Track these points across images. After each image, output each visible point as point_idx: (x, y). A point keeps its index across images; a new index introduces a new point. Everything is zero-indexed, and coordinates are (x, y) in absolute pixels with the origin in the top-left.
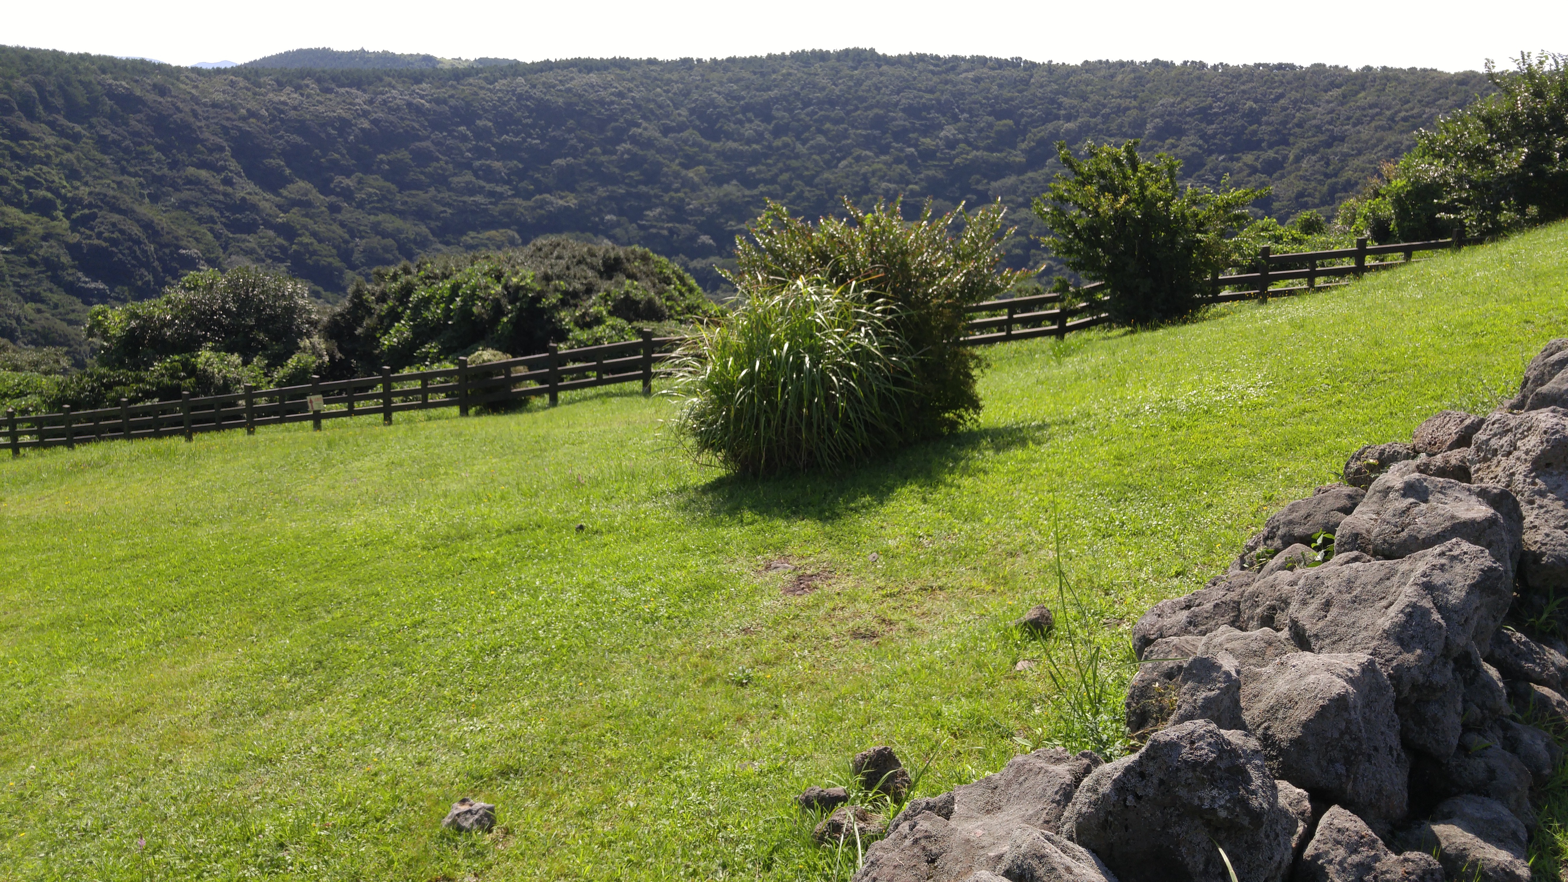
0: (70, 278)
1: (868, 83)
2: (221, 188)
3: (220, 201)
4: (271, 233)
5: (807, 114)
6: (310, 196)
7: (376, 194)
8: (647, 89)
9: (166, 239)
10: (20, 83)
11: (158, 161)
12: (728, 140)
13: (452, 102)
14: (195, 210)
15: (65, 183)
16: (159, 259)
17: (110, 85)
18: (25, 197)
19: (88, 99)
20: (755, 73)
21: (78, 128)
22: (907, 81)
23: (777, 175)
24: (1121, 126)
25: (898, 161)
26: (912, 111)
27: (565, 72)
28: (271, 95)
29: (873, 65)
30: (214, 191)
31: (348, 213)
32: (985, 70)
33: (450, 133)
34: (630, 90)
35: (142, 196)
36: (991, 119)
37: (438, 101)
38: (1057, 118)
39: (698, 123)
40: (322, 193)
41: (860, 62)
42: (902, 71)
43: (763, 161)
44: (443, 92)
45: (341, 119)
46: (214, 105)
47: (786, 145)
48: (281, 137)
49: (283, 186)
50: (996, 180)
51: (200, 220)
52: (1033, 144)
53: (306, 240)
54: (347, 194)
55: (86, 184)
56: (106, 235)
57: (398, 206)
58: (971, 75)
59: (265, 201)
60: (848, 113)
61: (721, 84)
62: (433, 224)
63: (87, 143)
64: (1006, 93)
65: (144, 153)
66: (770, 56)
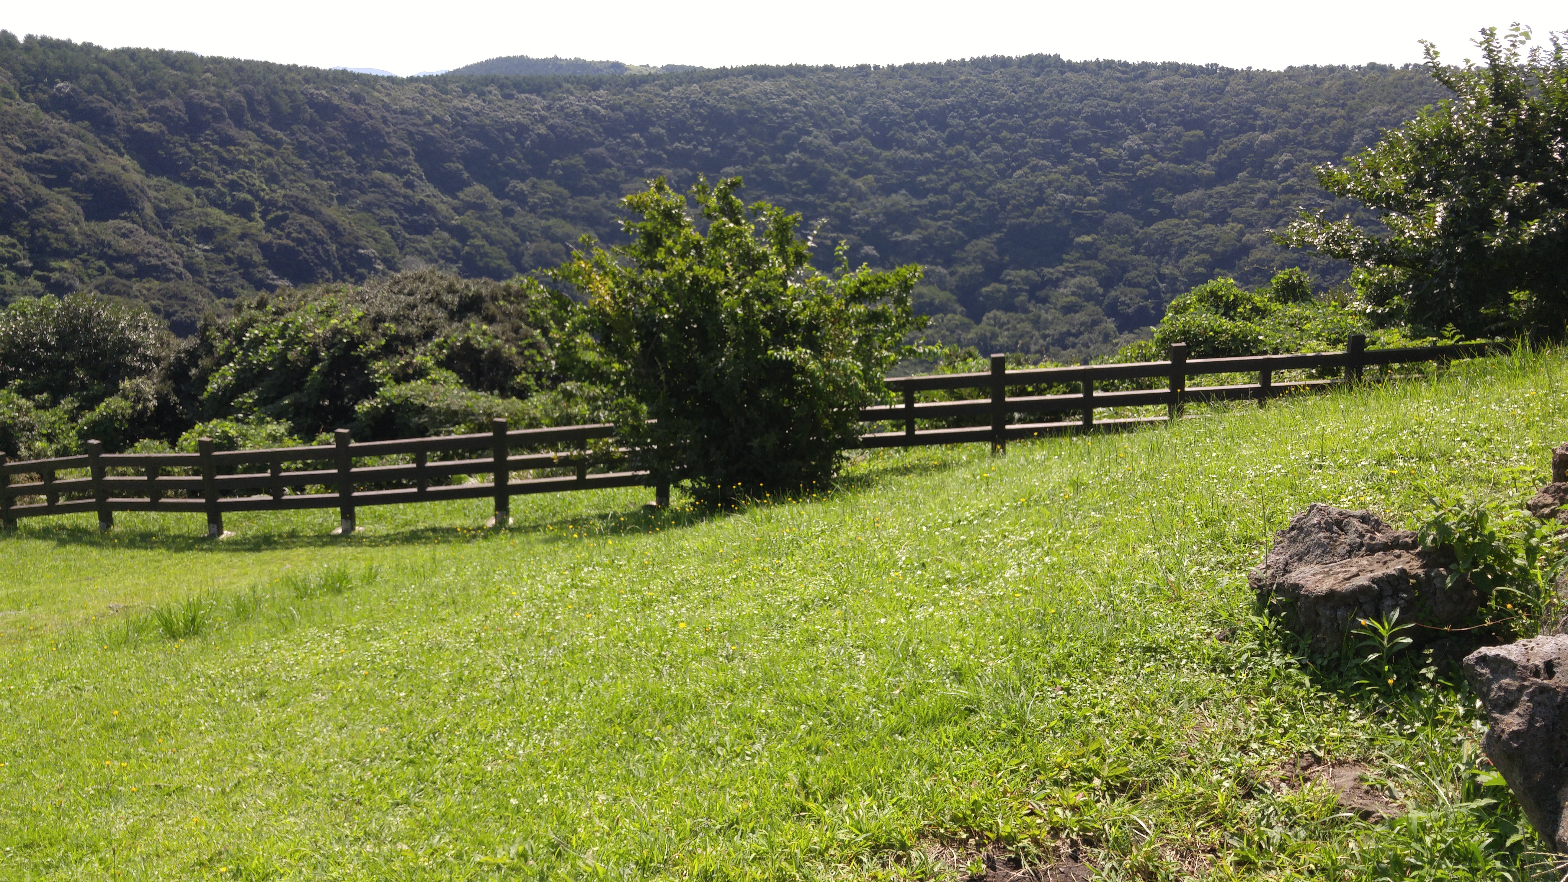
0: (261, 276)
1: (1051, 89)
2: (403, 190)
3: (401, 204)
4: (446, 235)
5: (984, 123)
6: (485, 200)
7: (549, 200)
8: (820, 97)
9: (346, 239)
10: (231, 92)
11: (349, 165)
12: (899, 148)
13: (628, 109)
14: (377, 212)
15: (264, 187)
16: (340, 259)
17: (312, 94)
18: (228, 199)
19: (291, 107)
20: (932, 80)
21: (280, 135)
22: (1092, 88)
23: (947, 184)
24: (1323, 137)
25: (1076, 171)
26: (1094, 120)
27: (740, 79)
28: (456, 102)
29: (1055, 72)
30: (396, 194)
31: (521, 217)
32: (1177, 78)
33: (624, 139)
34: (803, 98)
35: (331, 198)
36: (1179, 129)
37: (614, 108)
38: (1253, 128)
39: (870, 131)
40: (497, 197)
41: (1042, 68)
42: (1087, 78)
43: (935, 170)
44: (619, 99)
45: (519, 124)
46: (403, 112)
47: (959, 154)
48: (461, 142)
49: (461, 189)
50: (1181, 193)
51: (381, 221)
52: (1223, 156)
53: (477, 242)
54: (521, 198)
55: (283, 187)
56: (294, 235)
57: (570, 212)
58: (1160, 83)
59: (443, 204)
60: (1027, 121)
61: (897, 90)
62: (602, 230)
63: (288, 149)
64: (1197, 102)
65: (336, 157)
66: (949, 63)
